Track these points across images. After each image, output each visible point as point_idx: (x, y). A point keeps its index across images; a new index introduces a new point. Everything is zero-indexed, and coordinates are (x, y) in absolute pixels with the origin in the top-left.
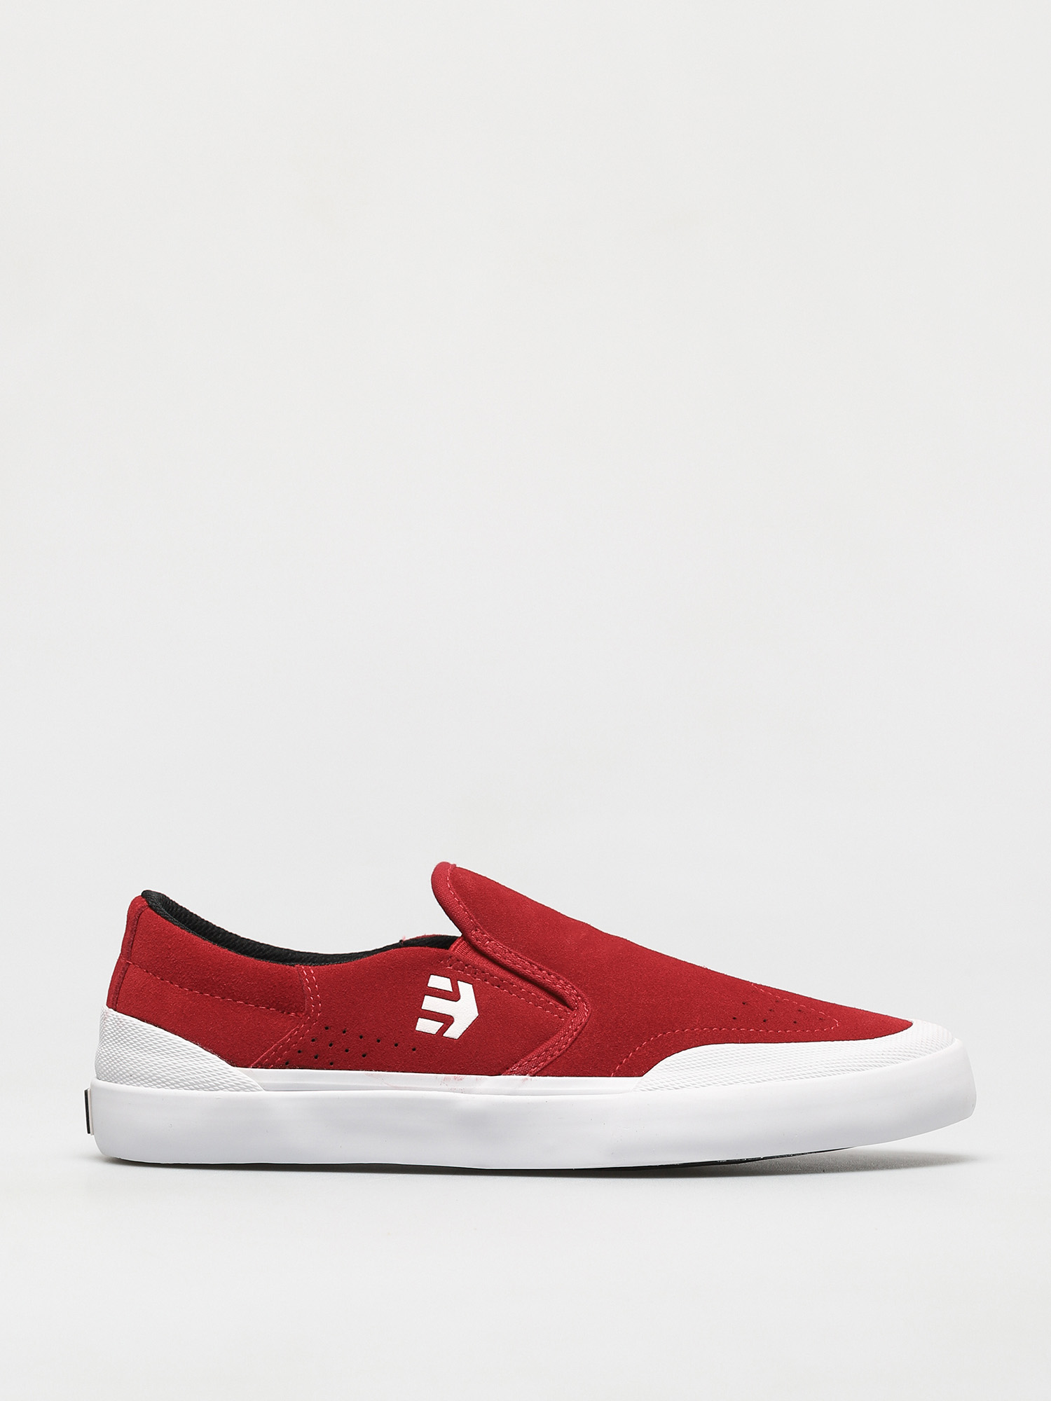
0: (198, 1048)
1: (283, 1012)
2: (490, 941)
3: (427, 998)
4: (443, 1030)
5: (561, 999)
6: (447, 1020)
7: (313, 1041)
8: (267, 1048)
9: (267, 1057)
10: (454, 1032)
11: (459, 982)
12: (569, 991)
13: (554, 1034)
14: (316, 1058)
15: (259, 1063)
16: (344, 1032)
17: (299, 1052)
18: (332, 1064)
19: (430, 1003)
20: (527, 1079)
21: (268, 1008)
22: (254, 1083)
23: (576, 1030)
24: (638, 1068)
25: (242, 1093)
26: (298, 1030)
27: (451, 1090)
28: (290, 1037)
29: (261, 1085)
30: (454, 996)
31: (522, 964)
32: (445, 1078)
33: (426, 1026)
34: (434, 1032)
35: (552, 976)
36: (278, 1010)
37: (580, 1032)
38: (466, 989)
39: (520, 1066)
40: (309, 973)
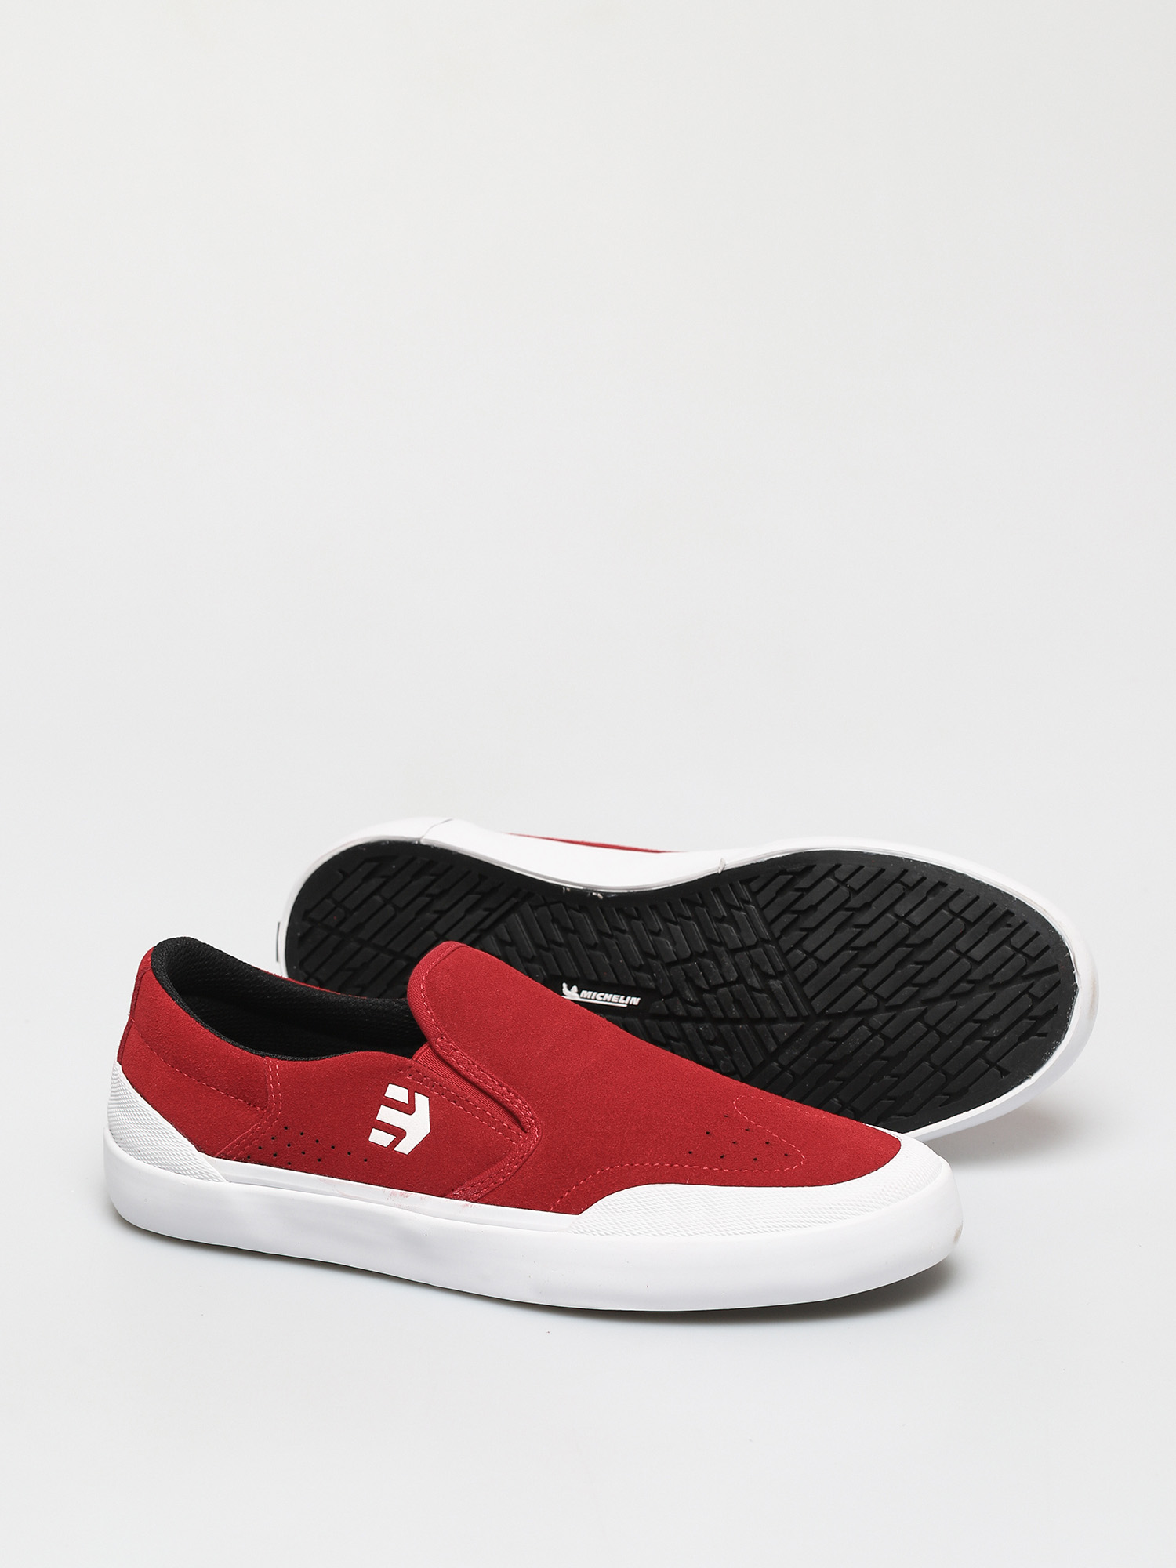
0: (171, 1127)
1: (249, 1104)
2: (455, 1050)
3: (383, 1108)
4: (394, 1143)
5: (516, 1119)
6: (399, 1134)
7: (273, 1138)
8: (231, 1139)
9: (231, 1148)
10: (405, 1147)
11: (416, 1094)
12: (525, 1112)
13: (501, 1159)
14: (275, 1155)
15: (223, 1153)
16: (302, 1134)
17: (260, 1148)
18: (289, 1164)
19: (385, 1114)
20: (467, 1205)
21: (236, 1098)
22: (218, 1174)
23: (522, 1158)
24: (575, 1204)
25: (205, 1182)
26: (259, 1126)
27: (397, 1206)
28: (252, 1132)
29: (225, 1177)
30: (408, 1109)
31: (485, 1078)
32: (392, 1194)
33: (380, 1138)
34: (386, 1144)
35: (511, 1094)
36: (245, 1101)
37: (526, 1160)
38: (422, 1102)
39: (463, 1190)
40: (274, 1069)
